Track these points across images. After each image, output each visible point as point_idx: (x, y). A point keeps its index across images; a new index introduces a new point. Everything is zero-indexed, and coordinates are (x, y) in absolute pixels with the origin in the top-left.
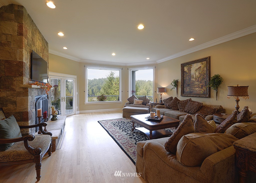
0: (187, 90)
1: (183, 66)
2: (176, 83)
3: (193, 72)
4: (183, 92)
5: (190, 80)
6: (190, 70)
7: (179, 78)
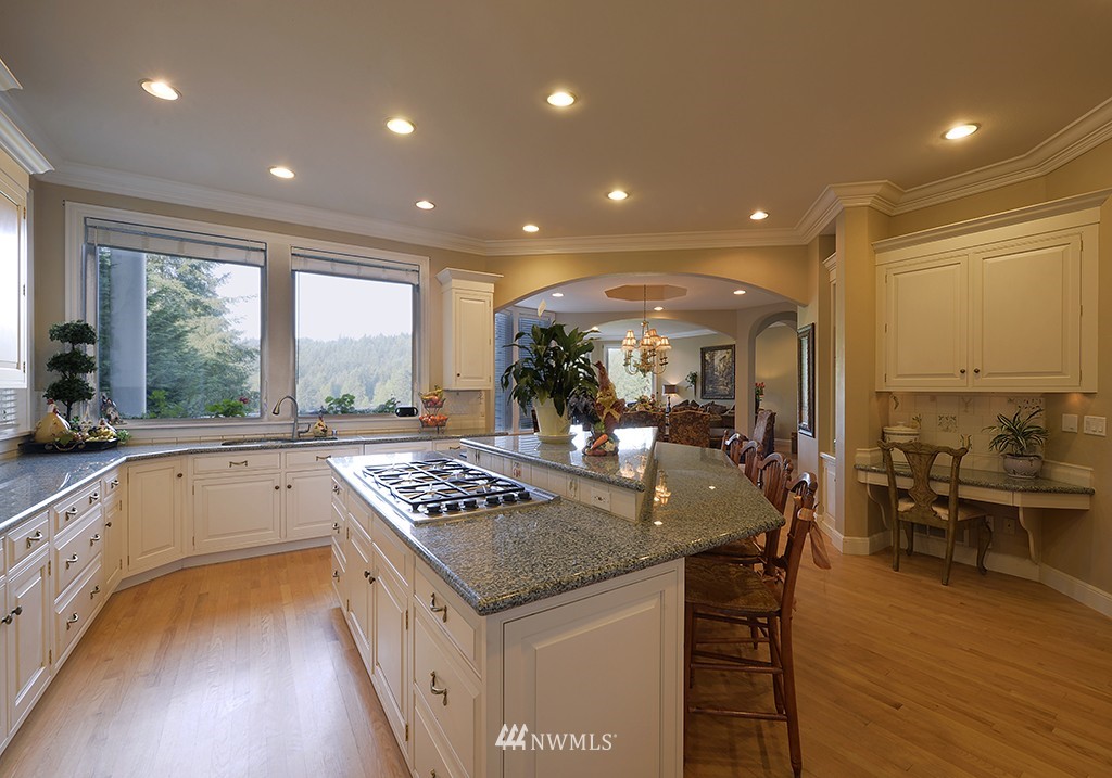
0: (709, 389)
1: (703, 351)
2: (694, 377)
3: (716, 362)
4: (703, 392)
5: (713, 373)
6: (712, 358)
7: (698, 369)
